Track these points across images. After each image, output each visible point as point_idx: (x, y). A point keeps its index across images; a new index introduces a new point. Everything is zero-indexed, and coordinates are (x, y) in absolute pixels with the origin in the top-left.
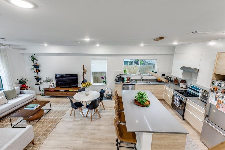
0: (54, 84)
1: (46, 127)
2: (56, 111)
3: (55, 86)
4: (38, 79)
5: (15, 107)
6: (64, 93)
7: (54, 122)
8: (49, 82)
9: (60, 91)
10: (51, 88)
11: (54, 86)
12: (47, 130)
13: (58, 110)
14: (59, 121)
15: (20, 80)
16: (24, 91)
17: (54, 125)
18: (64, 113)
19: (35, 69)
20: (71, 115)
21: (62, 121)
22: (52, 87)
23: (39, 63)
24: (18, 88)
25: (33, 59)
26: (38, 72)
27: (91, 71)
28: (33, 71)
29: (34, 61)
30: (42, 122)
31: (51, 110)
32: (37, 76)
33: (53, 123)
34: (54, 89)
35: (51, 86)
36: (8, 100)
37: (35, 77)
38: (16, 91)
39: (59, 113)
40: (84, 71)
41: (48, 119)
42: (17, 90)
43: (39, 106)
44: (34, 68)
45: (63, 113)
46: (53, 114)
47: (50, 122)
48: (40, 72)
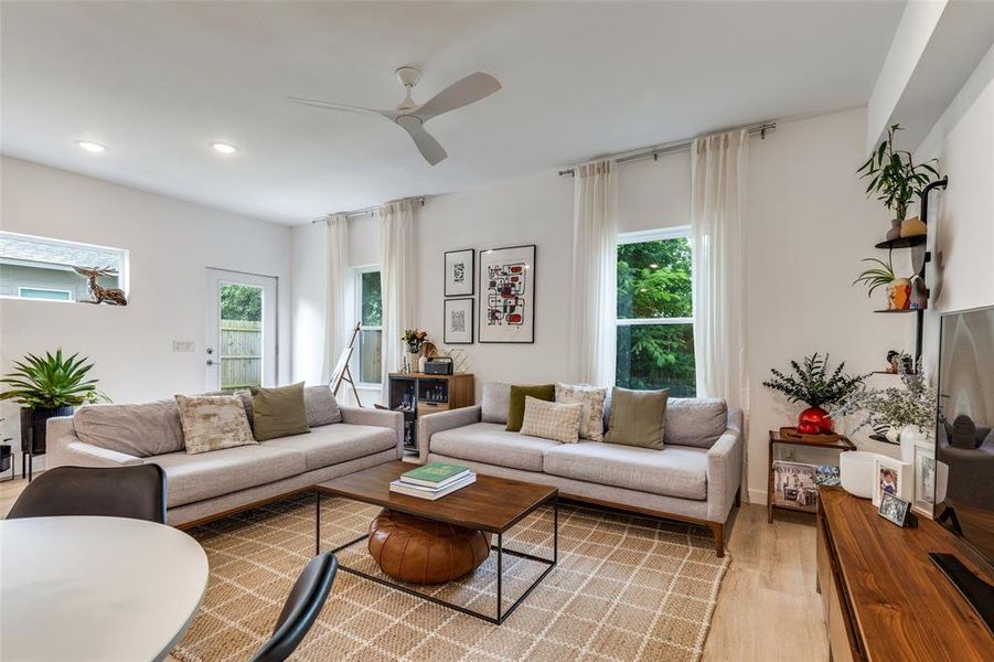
5: (543, 472)
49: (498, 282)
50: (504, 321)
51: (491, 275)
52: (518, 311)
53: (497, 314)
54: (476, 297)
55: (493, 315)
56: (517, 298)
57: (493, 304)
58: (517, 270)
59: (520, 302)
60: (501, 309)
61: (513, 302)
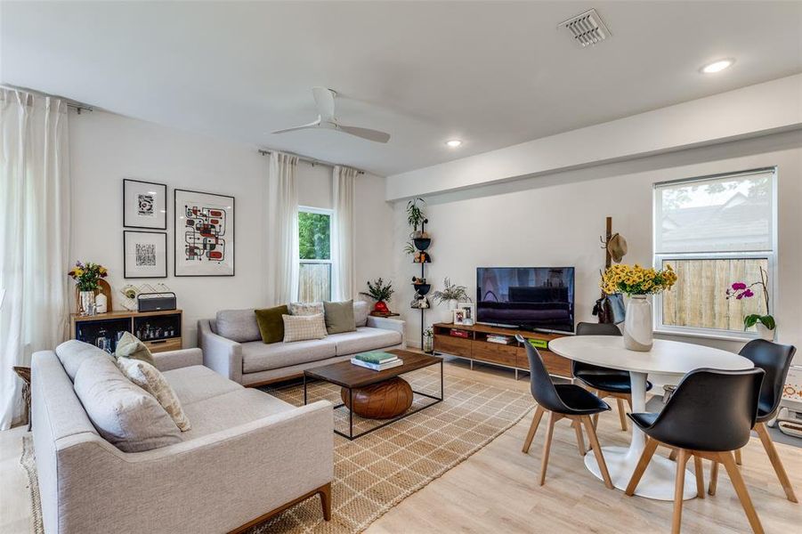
0: (469, 309)
1: (400, 458)
2: (459, 412)
3: (473, 315)
4: (422, 288)
5: (336, 356)
6: (502, 349)
7: (440, 455)
8: (453, 302)
9: (490, 339)
10: (456, 323)
11: (467, 317)
12: (399, 476)
13: (468, 411)
14: (462, 456)
15: (374, 286)
16: (376, 319)
17: (435, 467)
18: (493, 431)
19: (417, 252)
20: (526, 451)
21: (475, 462)
22: (460, 320)
23: (430, 230)
24: (362, 305)
25: (417, 217)
26: (423, 259)
27: (654, 251)
28: (412, 256)
29: (417, 223)
30: (395, 433)
31: (441, 400)
32: (420, 277)
33: (432, 456)
34: (468, 328)
35: (458, 314)
36: (329, 333)
37: (414, 279)
38: (355, 313)
39: (471, 424)
40: (613, 246)
41: (420, 433)
42: (358, 310)
43: (399, 362)
44: (415, 248)
45: (490, 432)
46: (445, 418)
47: (424, 447)
48: (429, 261)
49: (196, 221)
50: (204, 257)
51: (189, 214)
52: (218, 249)
53: (196, 251)
54: (170, 231)
55: (192, 251)
56: (217, 238)
57: (192, 241)
58: (217, 214)
59: (220, 242)
60: (201, 246)
61: (213, 241)
